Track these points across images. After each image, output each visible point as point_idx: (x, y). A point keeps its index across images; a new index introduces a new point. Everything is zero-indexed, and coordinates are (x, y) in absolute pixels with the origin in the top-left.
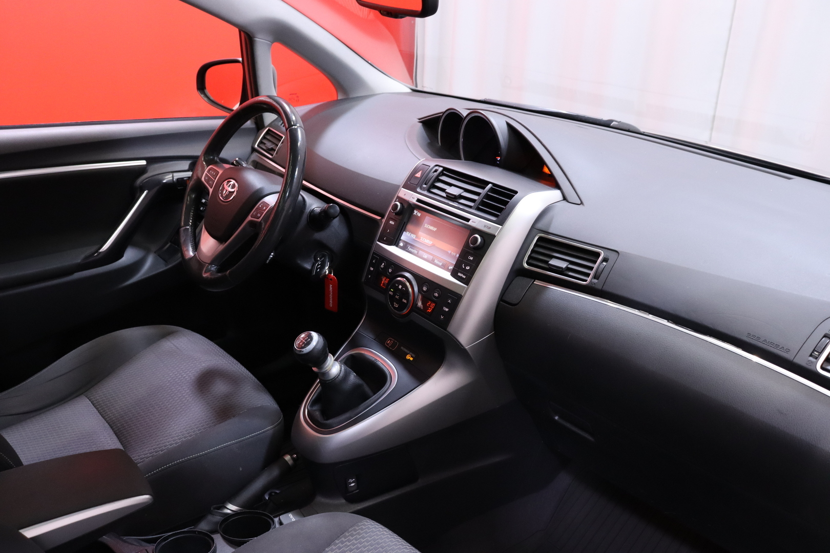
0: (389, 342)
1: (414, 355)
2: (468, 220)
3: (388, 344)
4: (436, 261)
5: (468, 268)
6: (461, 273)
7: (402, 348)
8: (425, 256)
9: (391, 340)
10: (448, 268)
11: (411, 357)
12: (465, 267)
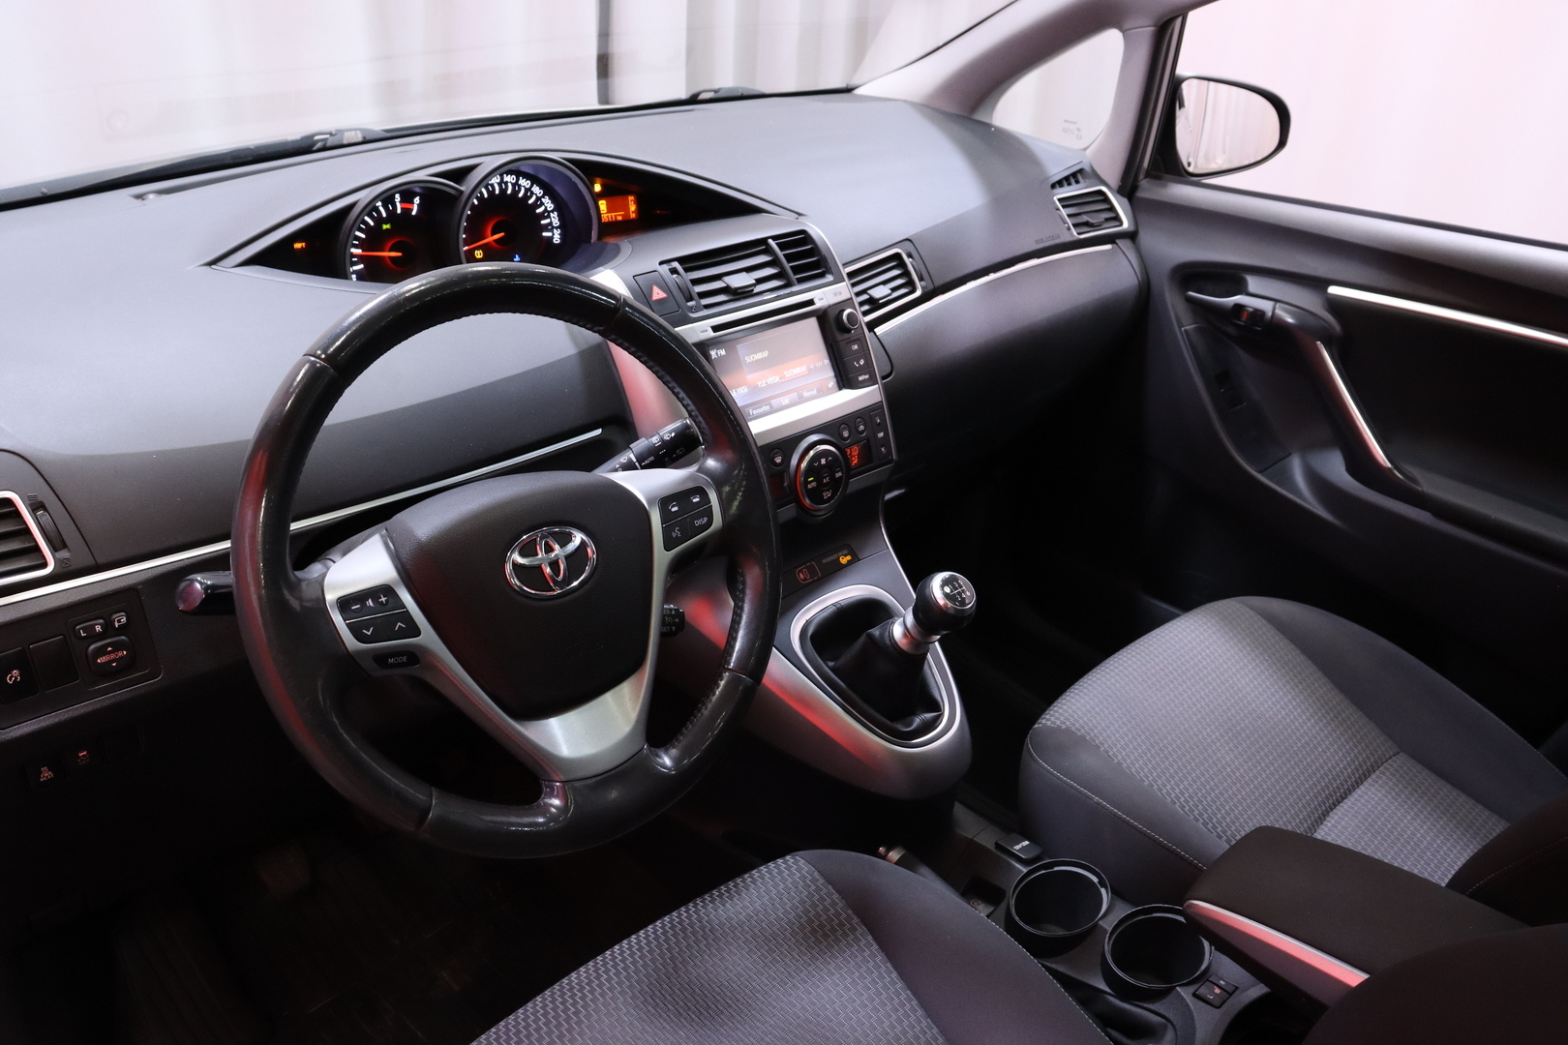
0: (802, 576)
1: (845, 552)
2: (811, 302)
3: (805, 579)
4: (806, 394)
5: (862, 362)
6: (861, 375)
7: (824, 561)
8: (785, 401)
9: (801, 571)
10: (829, 389)
11: (845, 556)
12: (858, 363)
